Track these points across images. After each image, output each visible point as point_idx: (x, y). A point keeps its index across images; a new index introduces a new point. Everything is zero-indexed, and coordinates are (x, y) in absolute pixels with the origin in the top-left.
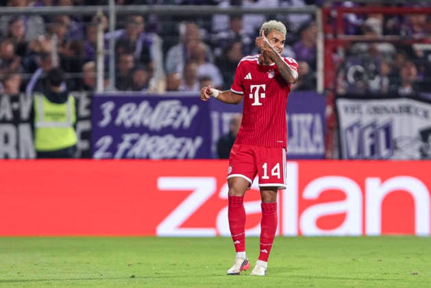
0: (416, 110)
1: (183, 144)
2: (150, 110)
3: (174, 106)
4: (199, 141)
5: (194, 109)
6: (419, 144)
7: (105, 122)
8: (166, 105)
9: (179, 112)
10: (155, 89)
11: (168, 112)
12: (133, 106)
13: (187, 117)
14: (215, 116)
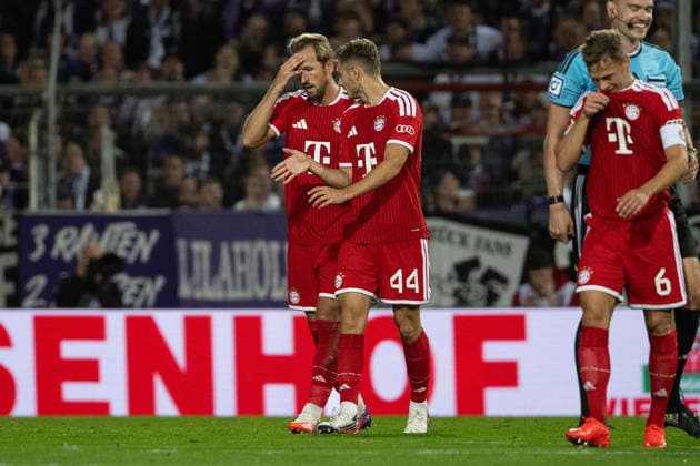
0: (450, 234)
1: (141, 287)
2: (96, 236)
3: (126, 230)
4: (160, 282)
5: (155, 236)
6: (456, 284)
7: (37, 255)
8: (117, 228)
9: (134, 240)
10: (103, 208)
11: (120, 239)
12: (73, 231)
13: (145, 247)
14: (181, 244)
